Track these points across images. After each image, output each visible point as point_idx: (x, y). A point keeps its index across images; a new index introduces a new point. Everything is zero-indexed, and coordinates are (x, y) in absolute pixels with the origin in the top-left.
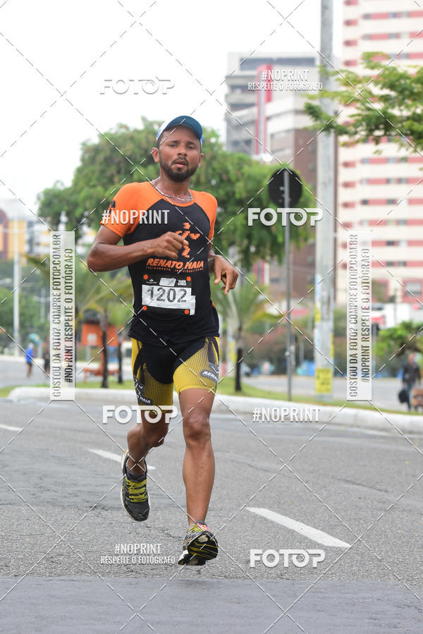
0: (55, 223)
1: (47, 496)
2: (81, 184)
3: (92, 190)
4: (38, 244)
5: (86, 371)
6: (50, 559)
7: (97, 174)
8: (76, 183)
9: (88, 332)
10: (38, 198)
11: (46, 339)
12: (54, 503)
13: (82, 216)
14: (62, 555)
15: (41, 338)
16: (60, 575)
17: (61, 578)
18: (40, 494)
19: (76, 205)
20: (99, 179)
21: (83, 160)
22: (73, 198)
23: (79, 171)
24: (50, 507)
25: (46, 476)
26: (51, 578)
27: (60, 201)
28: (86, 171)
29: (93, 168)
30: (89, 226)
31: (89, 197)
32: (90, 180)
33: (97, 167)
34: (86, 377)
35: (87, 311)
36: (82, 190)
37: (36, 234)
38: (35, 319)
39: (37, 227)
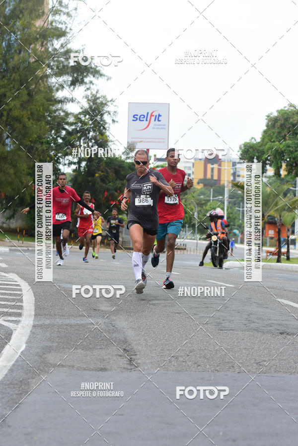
1: (253, 325)
2: (266, 140)
3: (273, 144)
4: (239, 176)
5: (268, 252)
6: (258, 364)
7: (276, 134)
8: (263, 139)
9: (269, 229)
10: (240, 148)
11: (242, 233)
12: (257, 330)
13: (267, 159)
14: (265, 361)
15: (240, 232)
16: (265, 373)
17: (266, 375)
18: (248, 325)
19: (263, 153)
20: (276, 138)
21: (267, 126)
22: (261, 148)
23: (265, 132)
24: (256, 333)
25: (251, 314)
26: (260, 375)
27: (253, 150)
28: (270, 132)
29: (273, 131)
30: (271, 165)
31: (271, 148)
32: (272, 138)
33: (276, 130)
34: (267, 256)
35: (269, 216)
36: (266, 144)
37: (238, 170)
38: (236, 220)
39: (238, 166)
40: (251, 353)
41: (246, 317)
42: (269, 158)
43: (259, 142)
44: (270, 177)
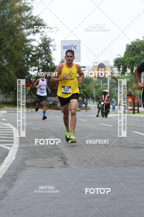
0: (119, 67)
1: (122, 144)
2: (126, 56)
3: (129, 58)
4: (114, 74)
6: (125, 162)
7: (130, 53)
8: (125, 56)
9: (129, 98)
10: (114, 60)
11: (117, 100)
12: (124, 147)
13: (127, 65)
14: (128, 161)
15: (115, 100)
17: (128, 167)
18: (120, 144)
19: (125, 62)
20: (131, 55)
21: (127, 49)
23: (126, 52)
24: (123, 148)
26: (125, 167)
27: (120, 62)
29: (129, 52)
30: (129, 68)
31: (128, 60)
32: (129, 55)
33: (131, 51)
34: (128, 111)
35: (129, 92)
36: (126, 58)
37: (113, 71)
38: (114, 95)
39: (114, 69)
40: (121, 157)
41: (119, 140)
42: (128, 65)
43: (123, 58)
44: (128, 74)
